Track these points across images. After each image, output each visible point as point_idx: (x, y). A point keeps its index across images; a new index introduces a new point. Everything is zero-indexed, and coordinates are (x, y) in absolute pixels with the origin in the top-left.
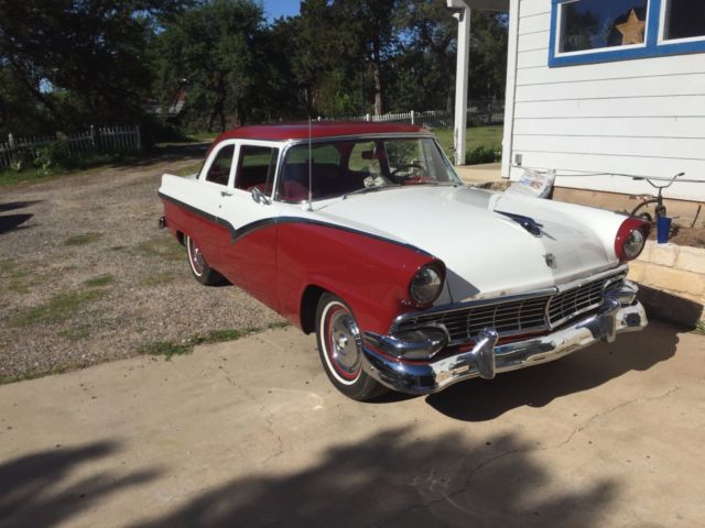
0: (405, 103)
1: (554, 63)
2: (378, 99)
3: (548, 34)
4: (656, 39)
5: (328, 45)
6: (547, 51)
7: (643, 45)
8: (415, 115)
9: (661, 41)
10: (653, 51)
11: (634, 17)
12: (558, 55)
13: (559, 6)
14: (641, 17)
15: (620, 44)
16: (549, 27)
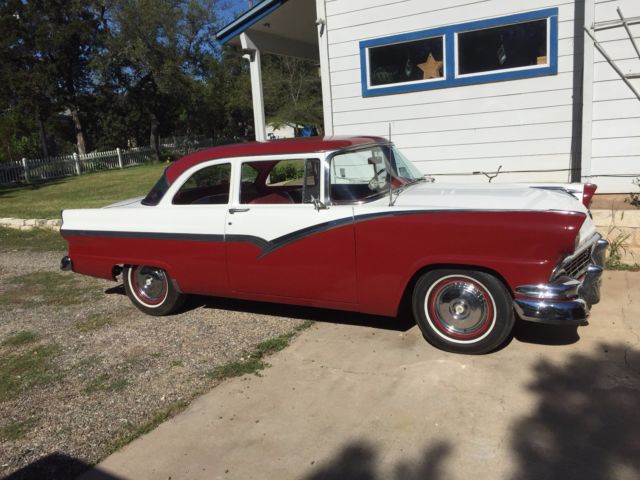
0: (110, 141)
1: (367, 94)
2: (80, 138)
3: (359, 72)
4: (453, 73)
5: (22, 86)
6: (360, 85)
7: (444, 78)
8: (121, 152)
9: (457, 76)
10: (451, 83)
11: (431, 59)
12: (370, 87)
13: (367, 50)
14: (439, 58)
15: (422, 78)
16: (359, 66)
